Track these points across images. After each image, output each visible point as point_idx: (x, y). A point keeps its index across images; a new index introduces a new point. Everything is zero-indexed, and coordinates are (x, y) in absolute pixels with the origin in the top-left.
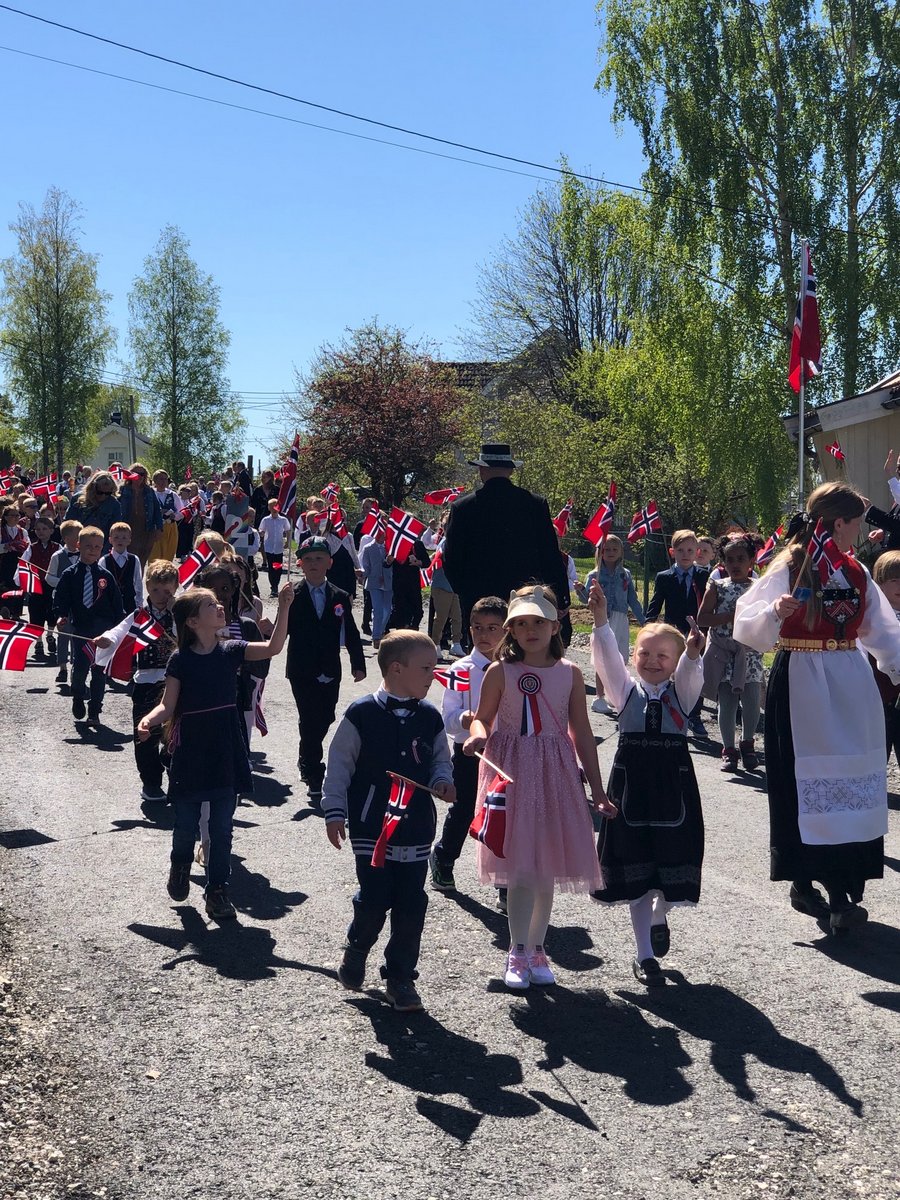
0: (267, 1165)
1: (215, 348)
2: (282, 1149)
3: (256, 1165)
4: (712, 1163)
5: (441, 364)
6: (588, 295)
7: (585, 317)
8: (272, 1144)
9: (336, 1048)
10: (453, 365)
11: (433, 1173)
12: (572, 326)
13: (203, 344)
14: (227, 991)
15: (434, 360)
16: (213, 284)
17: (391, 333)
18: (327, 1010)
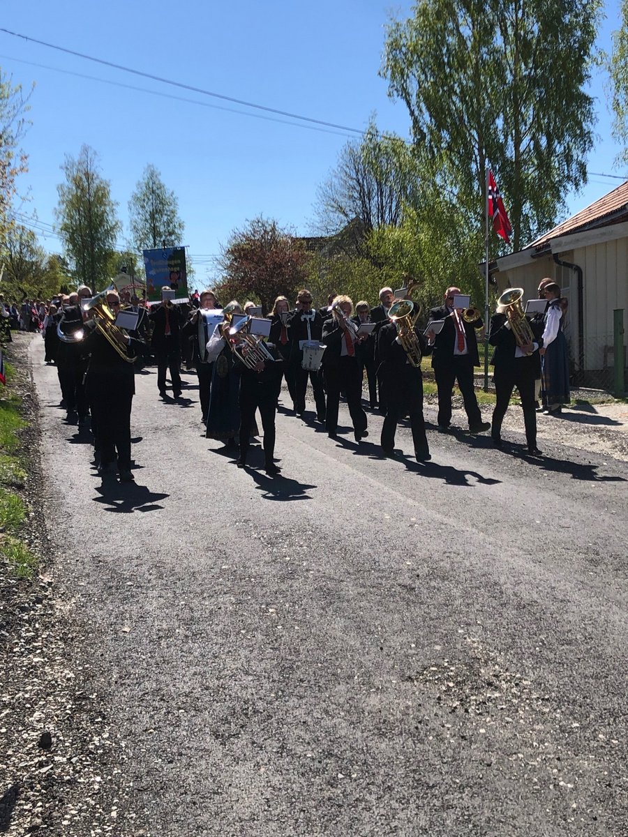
0: (185, 679)
1: (176, 231)
2: (193, 669)
3: (179, 679)
4: (425, 672)
5: (297, 238)
6: (376, 198)
7: (374, 211)
8: (188, 667)
9: (226, 613)
10: (304, 239)
11: (274, 681)
12: (367, 216)
13: (170, 229)
14: (169, 583)
15: (294, 236)
16: (174, 196)
17: (270, 222)
18: (223, 593)
